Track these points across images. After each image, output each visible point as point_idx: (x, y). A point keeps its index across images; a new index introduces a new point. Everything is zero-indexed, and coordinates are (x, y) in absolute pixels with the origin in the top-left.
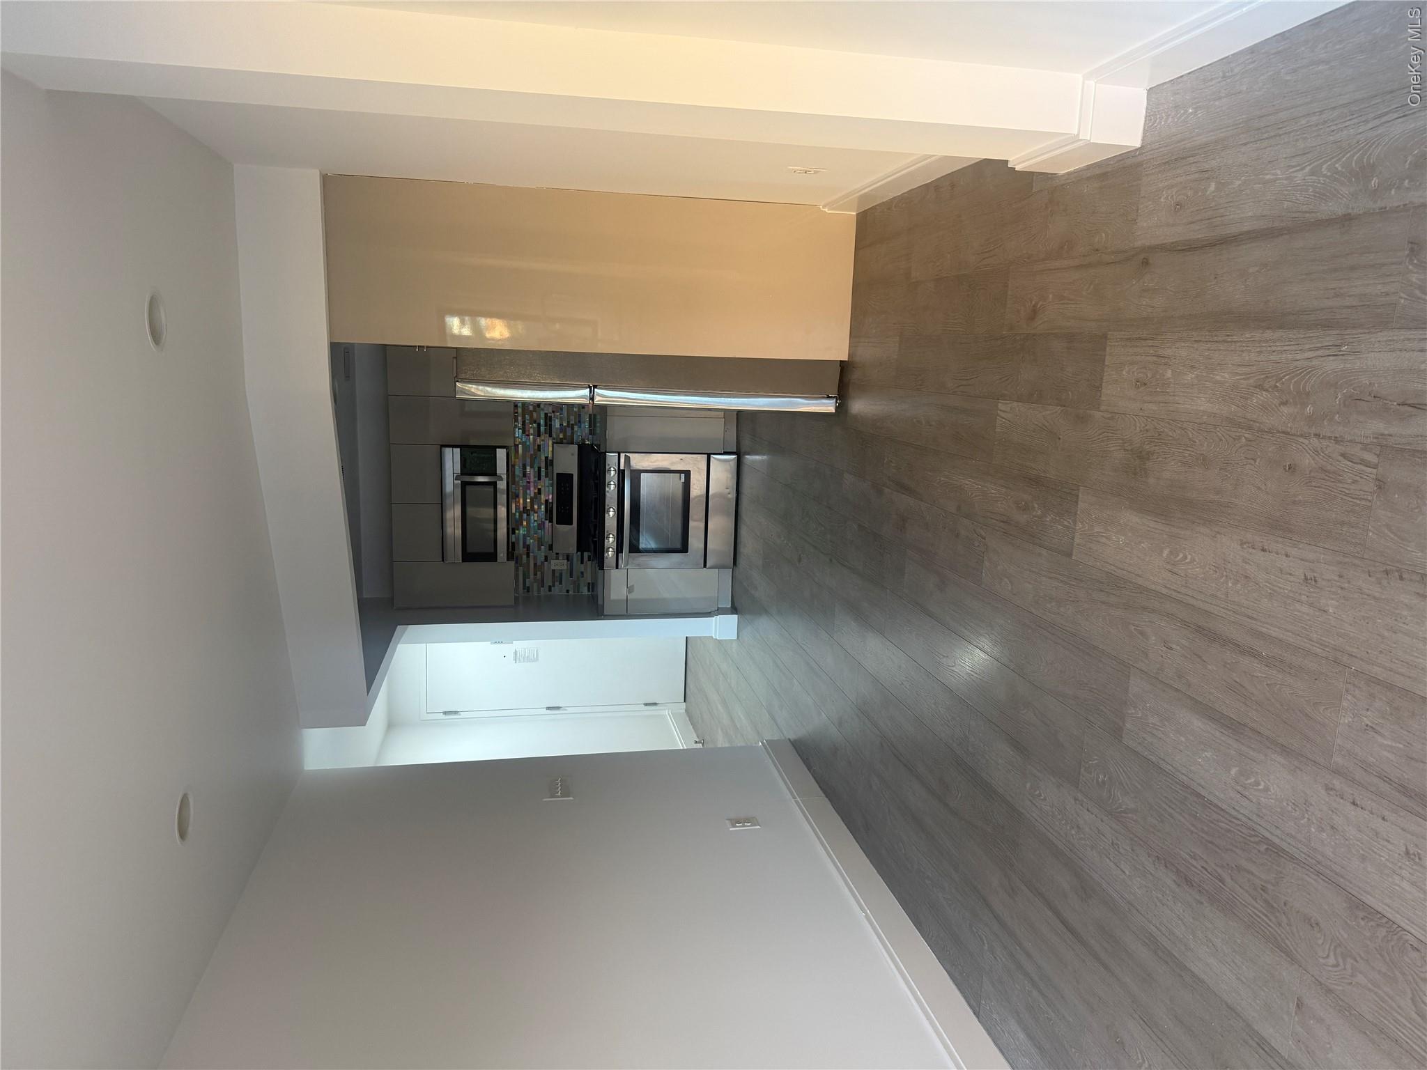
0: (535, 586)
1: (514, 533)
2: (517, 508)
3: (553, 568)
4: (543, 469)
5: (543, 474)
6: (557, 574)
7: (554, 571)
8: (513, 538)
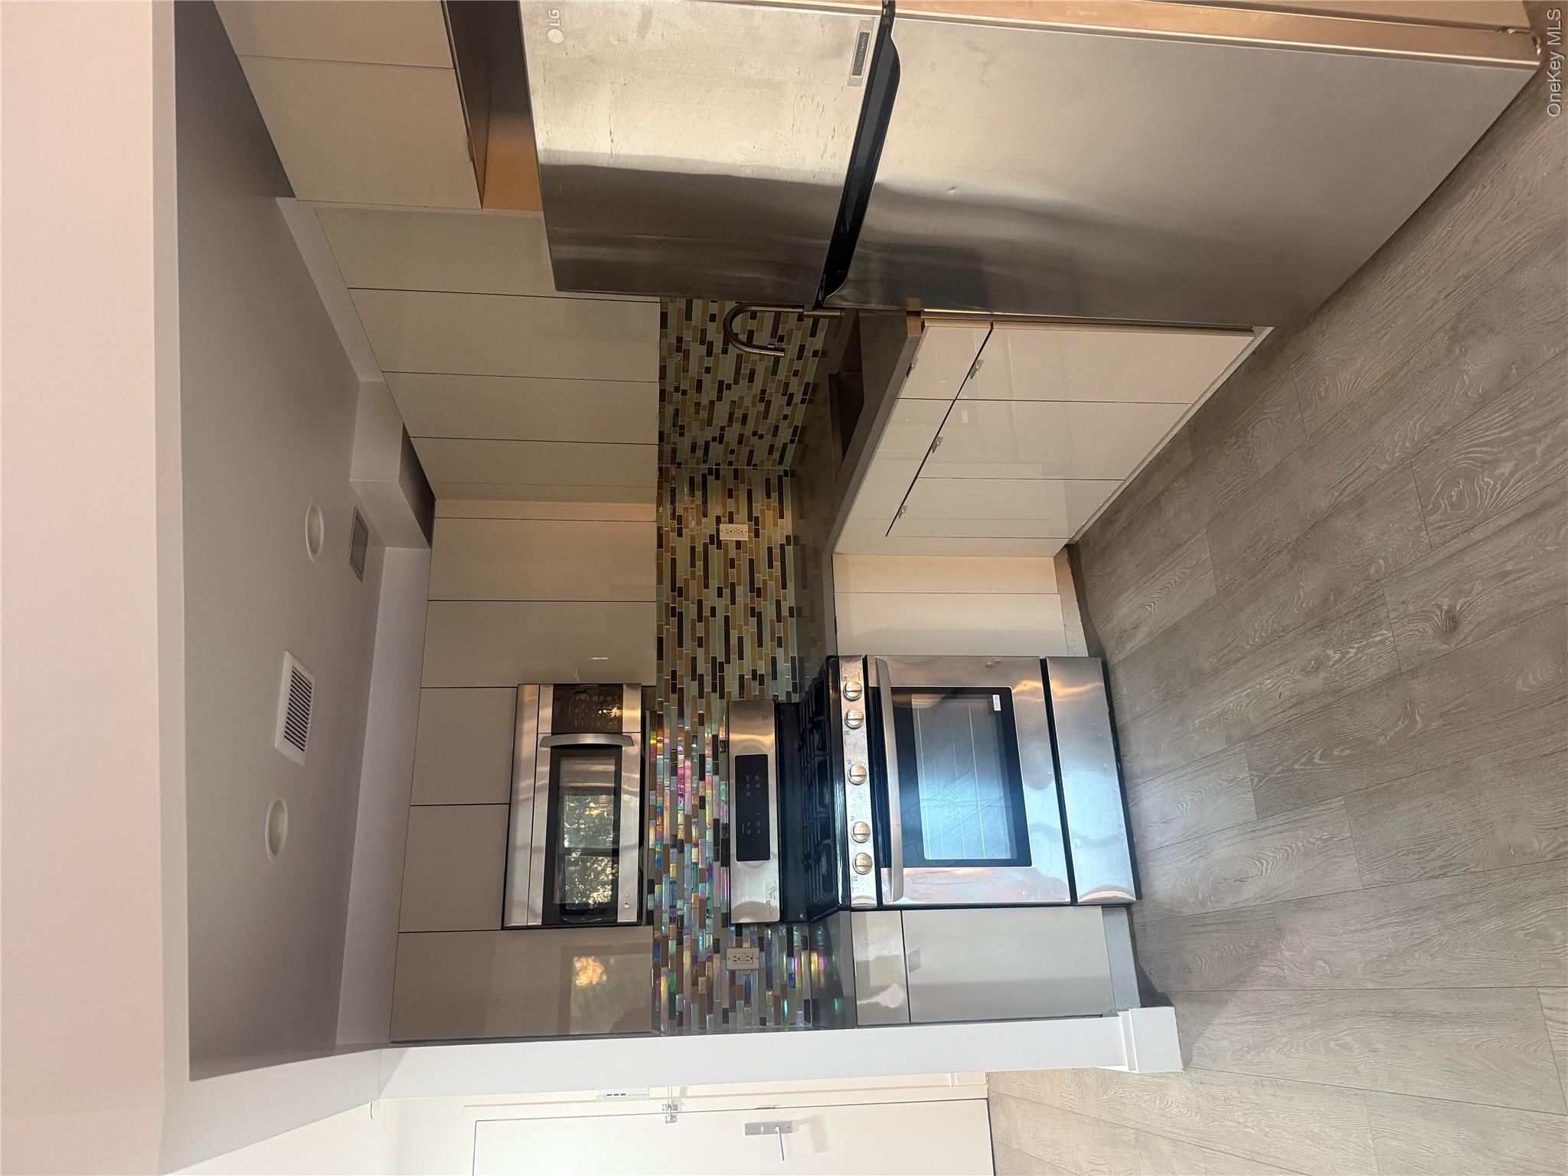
0: (695, 1009)
1: (651, 891)
2: (659, 837)
3: (731, 965)
4: (709, 761)
5: (709, 766)
6: (741, 981)
7: (733, 973)
8: (650, 904)
